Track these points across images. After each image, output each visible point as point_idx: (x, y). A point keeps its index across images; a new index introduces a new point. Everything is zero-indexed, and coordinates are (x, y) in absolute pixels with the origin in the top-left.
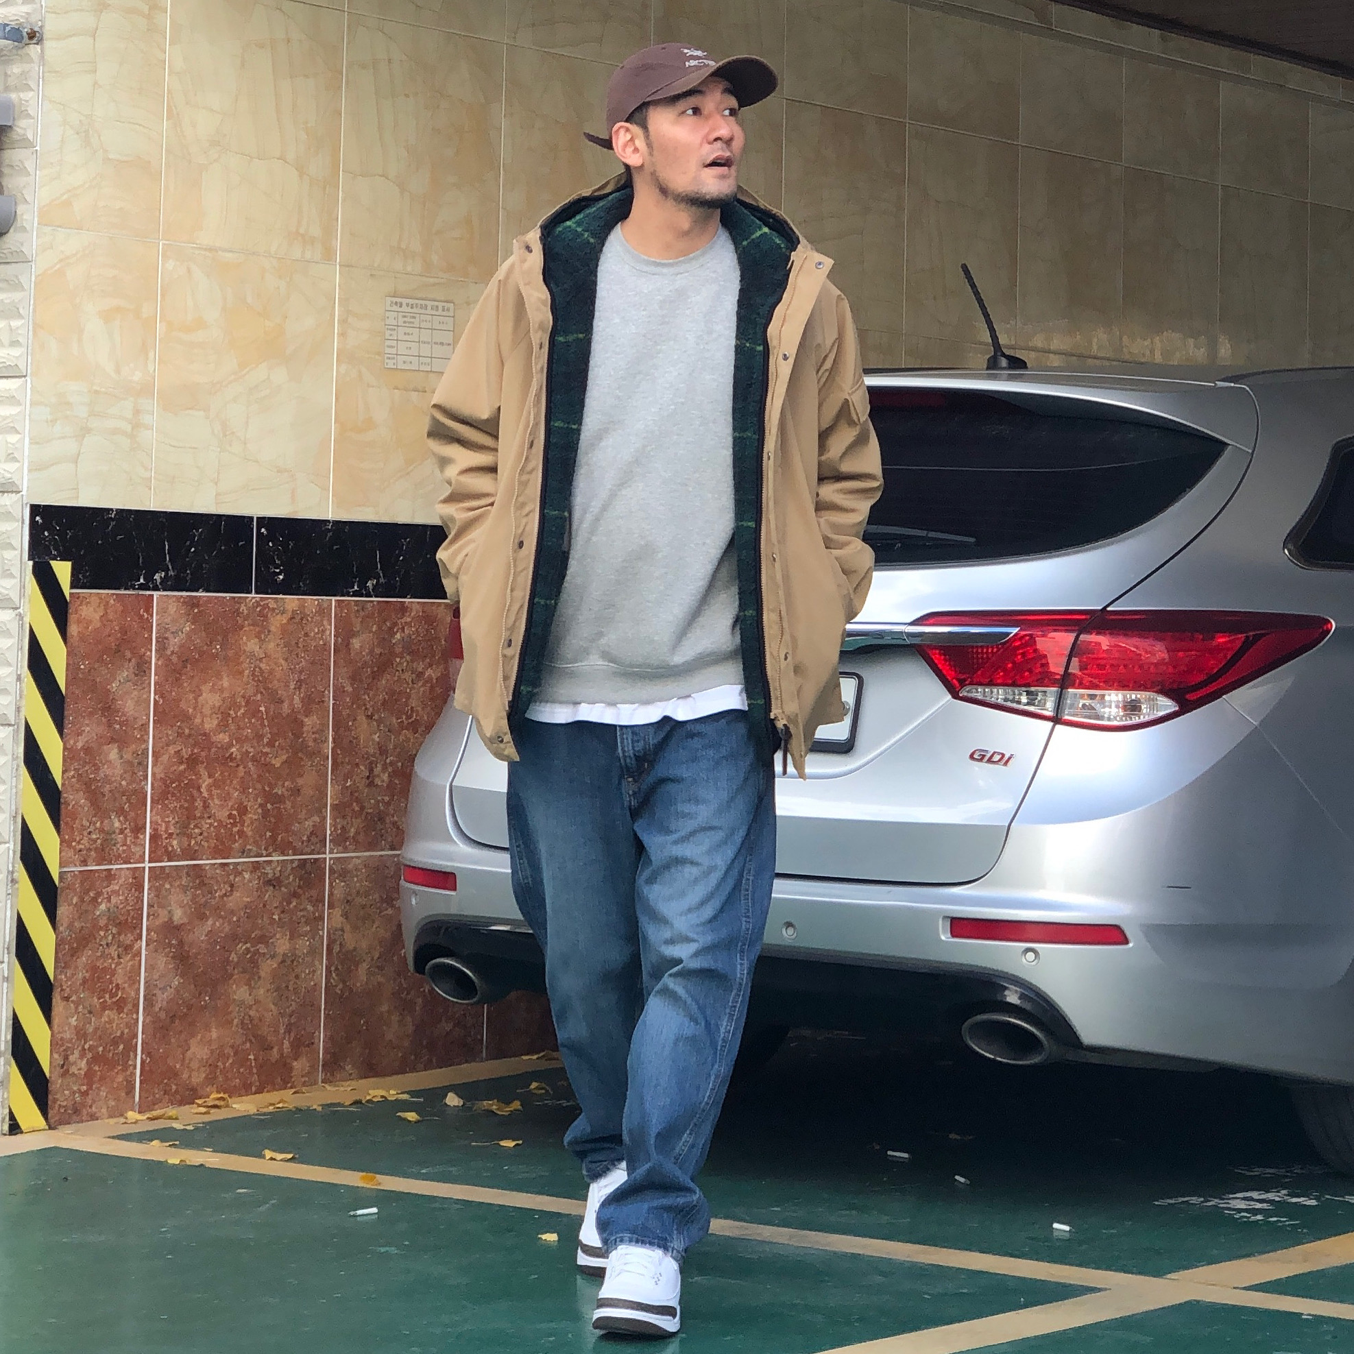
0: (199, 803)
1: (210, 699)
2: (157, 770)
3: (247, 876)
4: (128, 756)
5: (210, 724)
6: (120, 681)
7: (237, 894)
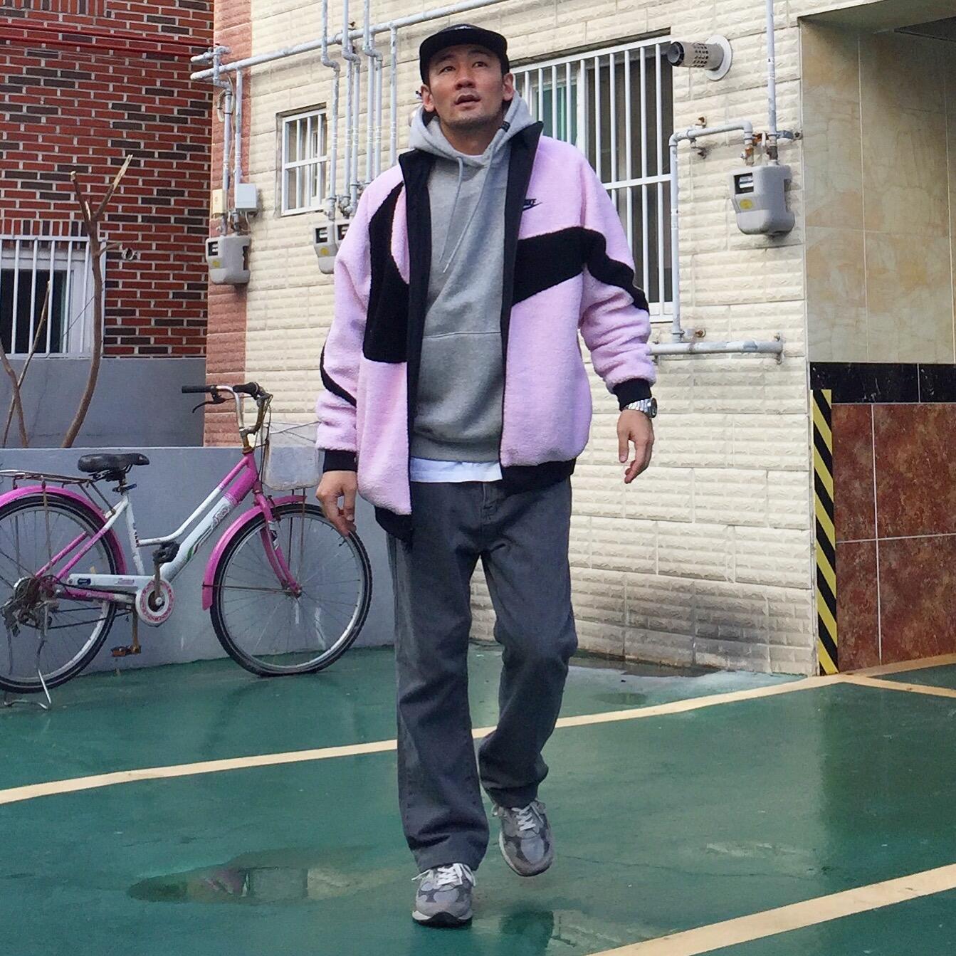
0: (900, 508)
1: (902, 455)
2: (879, 492)
3: (926, 544)
4: (864, 485)
5: (903, 469)
6: (858, 447)
7: (921, 554)
